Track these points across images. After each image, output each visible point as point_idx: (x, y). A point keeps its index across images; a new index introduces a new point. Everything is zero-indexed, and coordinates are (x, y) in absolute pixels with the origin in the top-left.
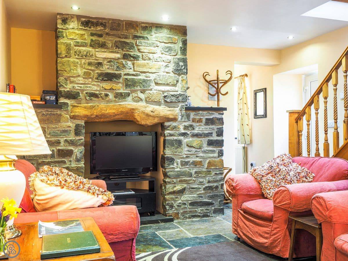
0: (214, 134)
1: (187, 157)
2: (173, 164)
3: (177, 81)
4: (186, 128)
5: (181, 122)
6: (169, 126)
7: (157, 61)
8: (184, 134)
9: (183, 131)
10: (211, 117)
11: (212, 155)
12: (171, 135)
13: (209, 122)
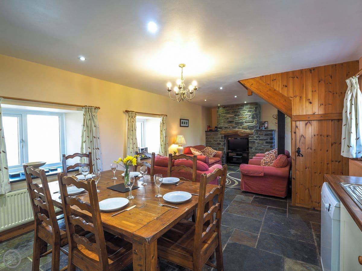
0: (269, 139)
1: (257, 147)
2: (252, 149)
3: (253, 121)
4: (256, 137)
5: (255, 135)
6: (250, 136)
7: (246, 115)
8: (256, 139)
9: (255, 138)
10: (267, 133)
11: (267, 147)
12: (251, 139)
13: (266, 135)
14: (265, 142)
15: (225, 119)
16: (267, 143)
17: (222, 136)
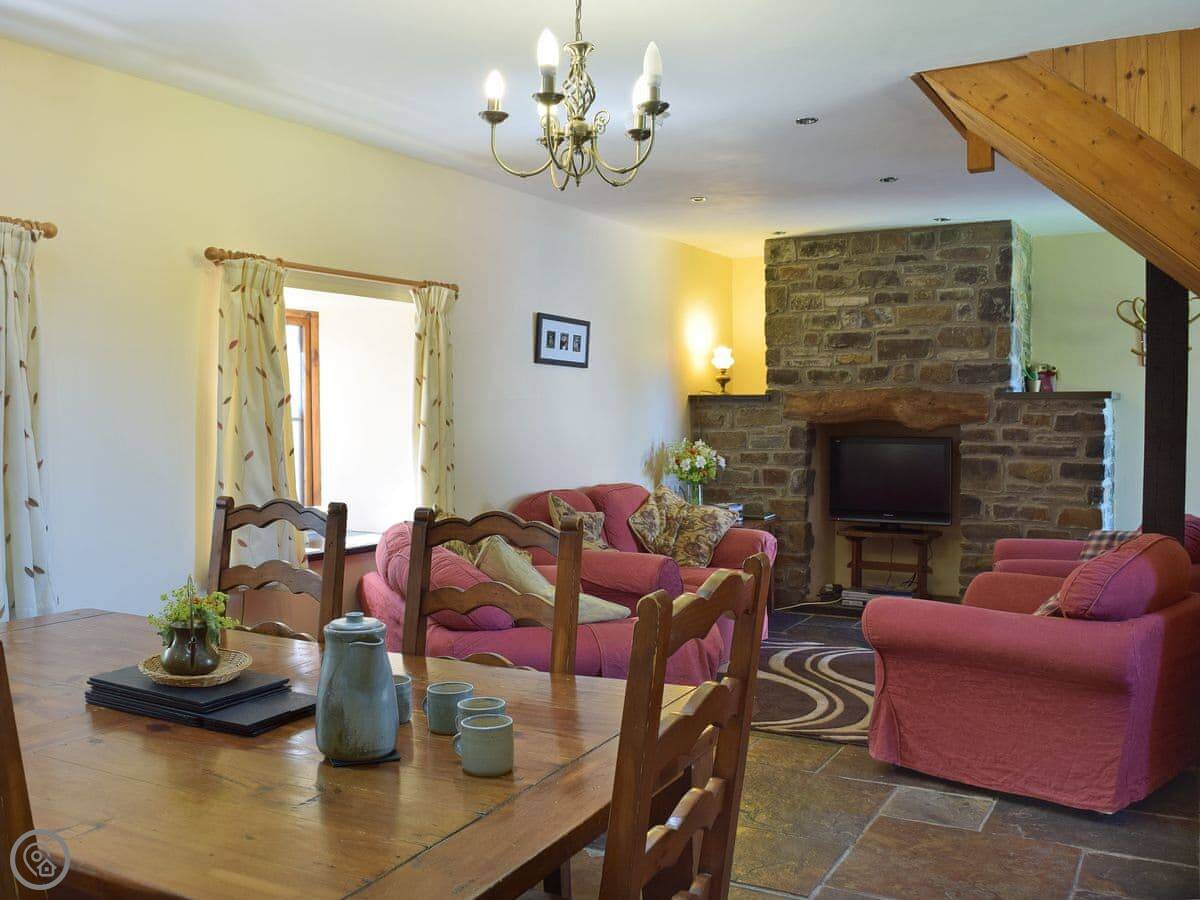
0: (1082, 452)
1: (1010, 499)
2: (976, 511)
3: (990, 339)
4: (1008, 435)
5: (997, 425)
7: (942, 299)
9: (1003, 444)
10: (1073, 414)
11: (1072, 499)
12: (974, 450)
13: (1065, 424)
14: (1056, 465)
15: (815, 321)
16: (1068, 472)
17: (795, 430)
